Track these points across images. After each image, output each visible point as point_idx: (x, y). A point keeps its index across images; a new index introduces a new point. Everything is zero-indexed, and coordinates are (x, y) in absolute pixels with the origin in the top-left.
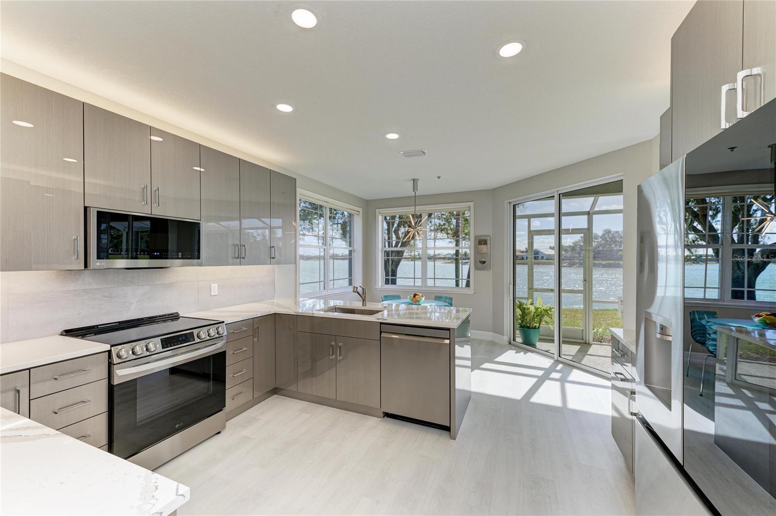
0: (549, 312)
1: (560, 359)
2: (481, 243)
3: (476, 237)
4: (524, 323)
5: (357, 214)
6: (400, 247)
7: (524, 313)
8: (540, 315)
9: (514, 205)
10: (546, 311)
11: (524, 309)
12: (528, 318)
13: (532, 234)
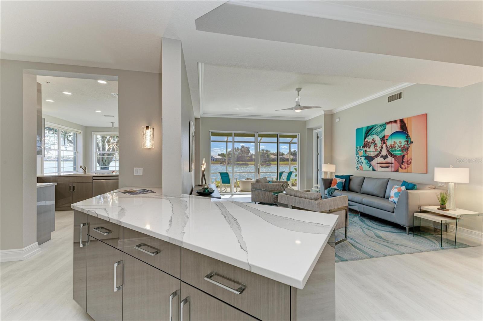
5: (80, 134)
6: (112, 151)
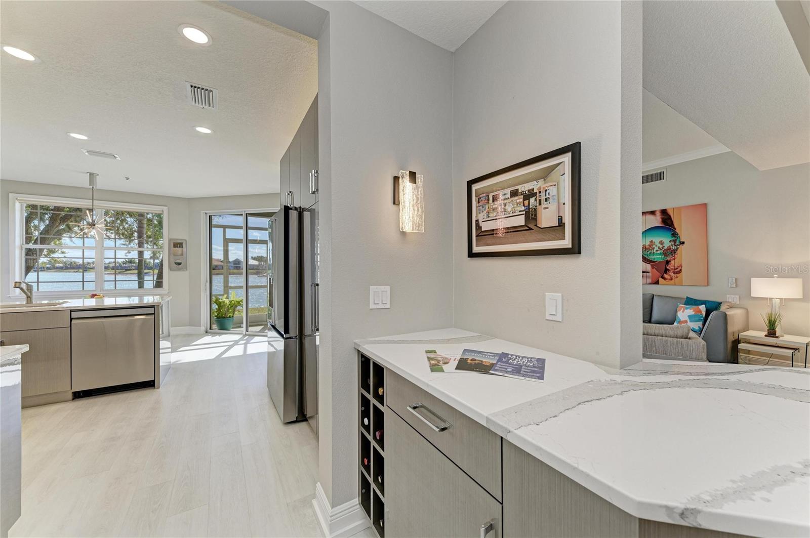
0: (241, 303)
1: (247, 333)
2: (176, 245)
3: (170, 240)
4: (220, 315)
7: (220, 306)
8: (234, 306)
9: (210, 216)
10: (239, 302)
11: (220, 303)
12: (223, 310)
13: (227, 242)
